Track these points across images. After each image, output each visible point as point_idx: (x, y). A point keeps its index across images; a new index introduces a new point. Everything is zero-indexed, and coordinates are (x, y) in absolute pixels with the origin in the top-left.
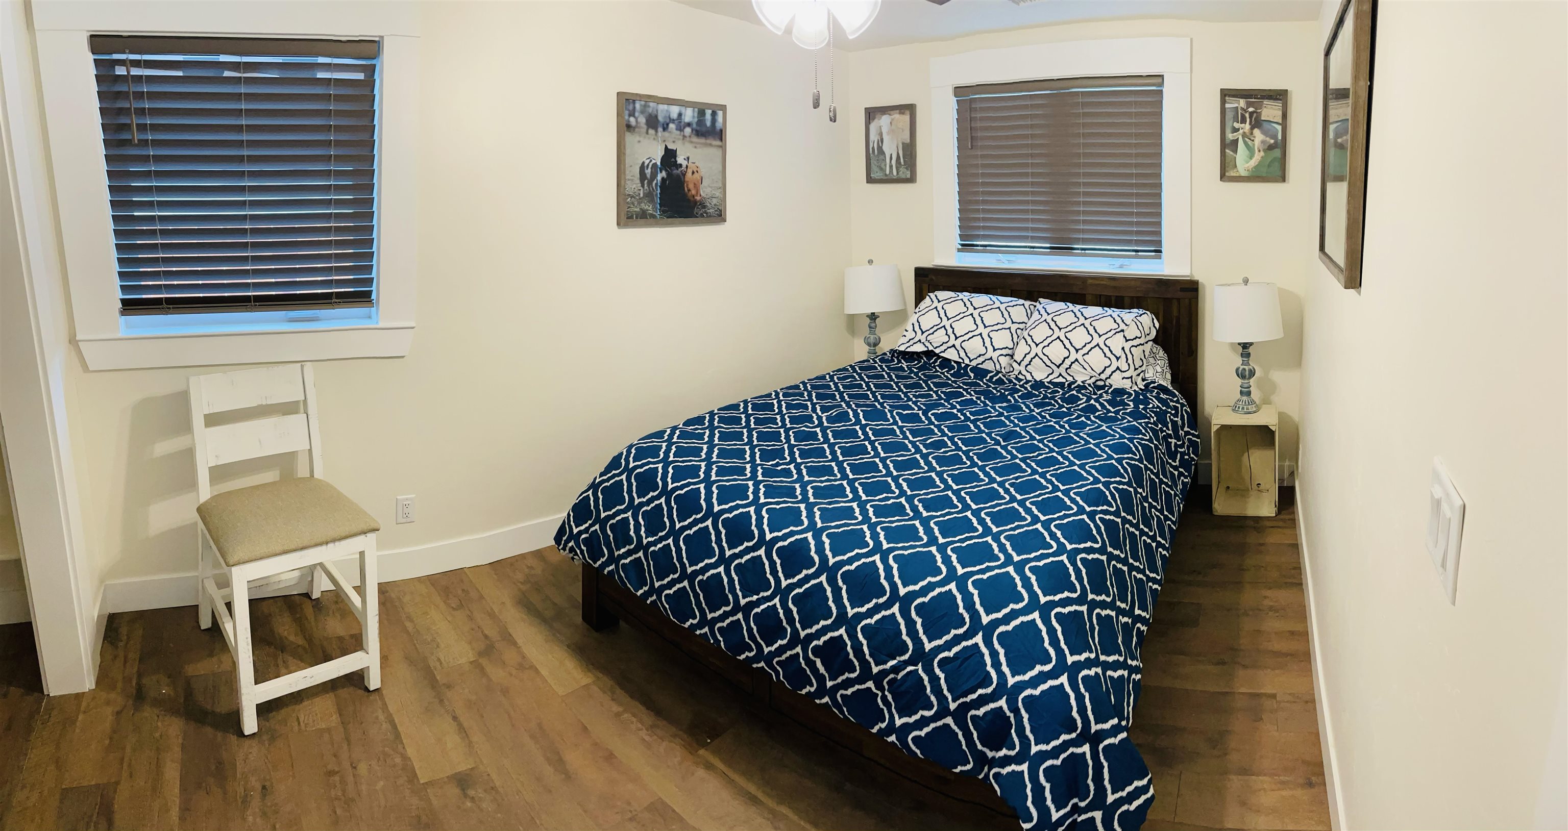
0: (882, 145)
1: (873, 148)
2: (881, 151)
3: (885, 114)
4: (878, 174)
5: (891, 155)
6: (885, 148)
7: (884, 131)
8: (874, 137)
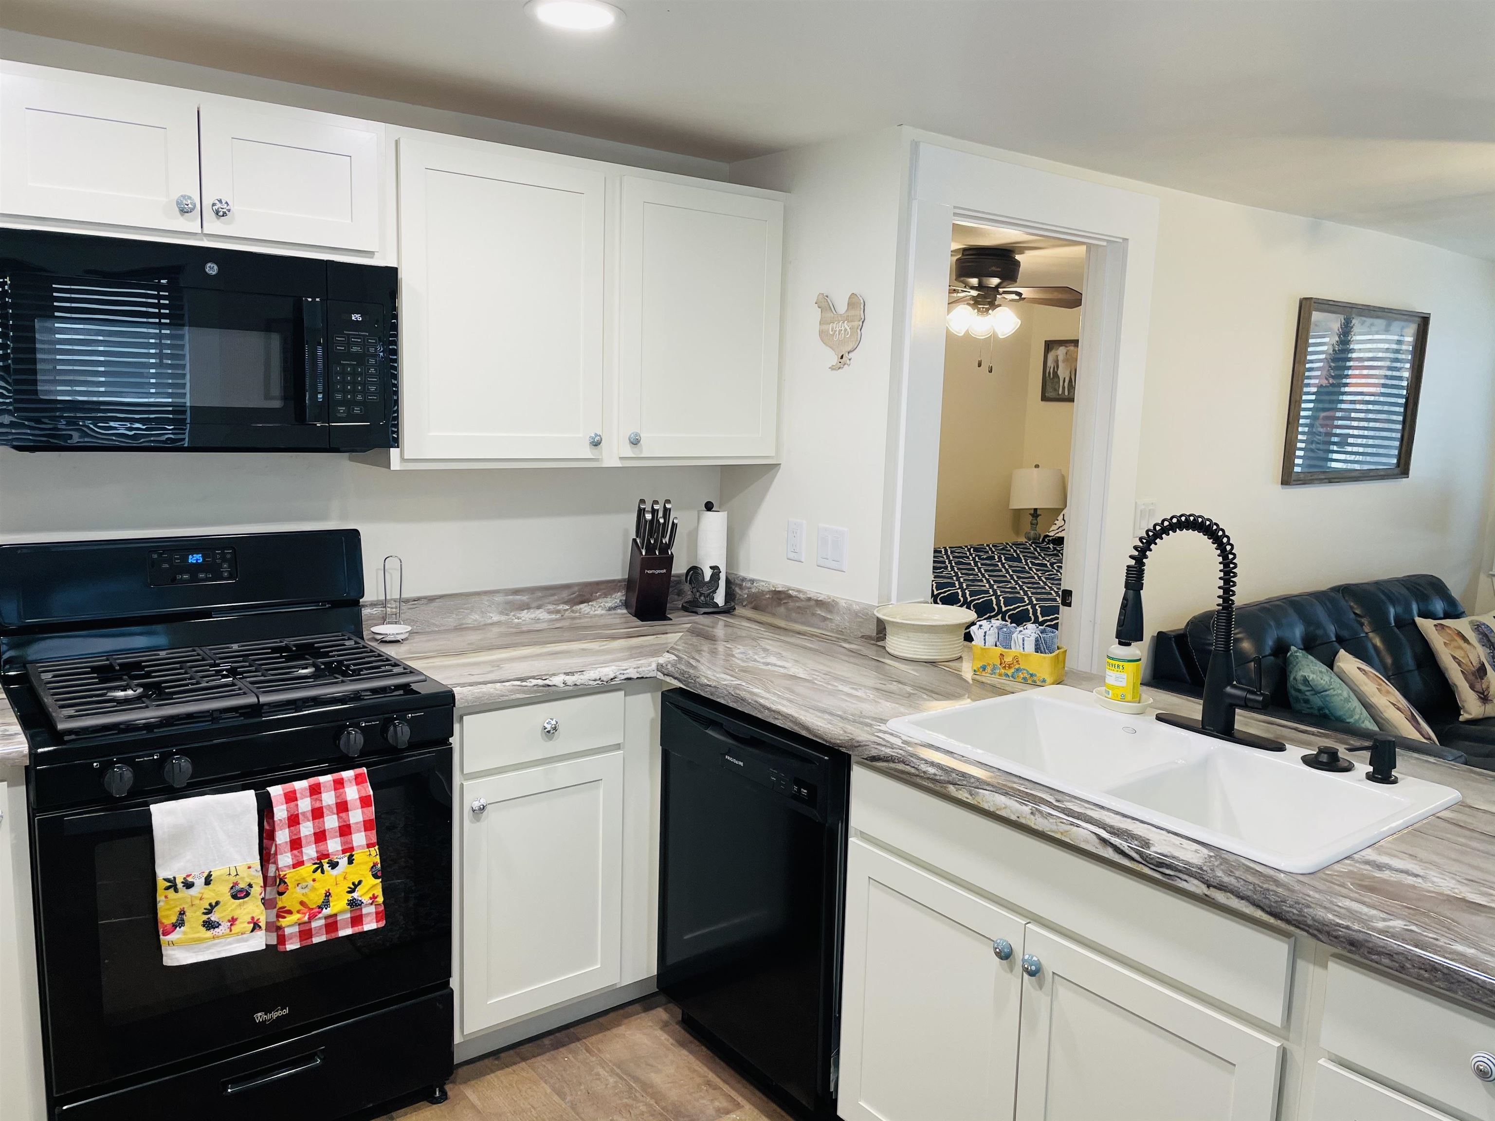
0: (1057, 370)
1: (1049, 373)
2: (1056, 374)
3: (1062, 346)
4: (1051, 394)
5: (1065, 378)
6: (1060, 372)
7: (1060, 358)
8: (1050, 363)
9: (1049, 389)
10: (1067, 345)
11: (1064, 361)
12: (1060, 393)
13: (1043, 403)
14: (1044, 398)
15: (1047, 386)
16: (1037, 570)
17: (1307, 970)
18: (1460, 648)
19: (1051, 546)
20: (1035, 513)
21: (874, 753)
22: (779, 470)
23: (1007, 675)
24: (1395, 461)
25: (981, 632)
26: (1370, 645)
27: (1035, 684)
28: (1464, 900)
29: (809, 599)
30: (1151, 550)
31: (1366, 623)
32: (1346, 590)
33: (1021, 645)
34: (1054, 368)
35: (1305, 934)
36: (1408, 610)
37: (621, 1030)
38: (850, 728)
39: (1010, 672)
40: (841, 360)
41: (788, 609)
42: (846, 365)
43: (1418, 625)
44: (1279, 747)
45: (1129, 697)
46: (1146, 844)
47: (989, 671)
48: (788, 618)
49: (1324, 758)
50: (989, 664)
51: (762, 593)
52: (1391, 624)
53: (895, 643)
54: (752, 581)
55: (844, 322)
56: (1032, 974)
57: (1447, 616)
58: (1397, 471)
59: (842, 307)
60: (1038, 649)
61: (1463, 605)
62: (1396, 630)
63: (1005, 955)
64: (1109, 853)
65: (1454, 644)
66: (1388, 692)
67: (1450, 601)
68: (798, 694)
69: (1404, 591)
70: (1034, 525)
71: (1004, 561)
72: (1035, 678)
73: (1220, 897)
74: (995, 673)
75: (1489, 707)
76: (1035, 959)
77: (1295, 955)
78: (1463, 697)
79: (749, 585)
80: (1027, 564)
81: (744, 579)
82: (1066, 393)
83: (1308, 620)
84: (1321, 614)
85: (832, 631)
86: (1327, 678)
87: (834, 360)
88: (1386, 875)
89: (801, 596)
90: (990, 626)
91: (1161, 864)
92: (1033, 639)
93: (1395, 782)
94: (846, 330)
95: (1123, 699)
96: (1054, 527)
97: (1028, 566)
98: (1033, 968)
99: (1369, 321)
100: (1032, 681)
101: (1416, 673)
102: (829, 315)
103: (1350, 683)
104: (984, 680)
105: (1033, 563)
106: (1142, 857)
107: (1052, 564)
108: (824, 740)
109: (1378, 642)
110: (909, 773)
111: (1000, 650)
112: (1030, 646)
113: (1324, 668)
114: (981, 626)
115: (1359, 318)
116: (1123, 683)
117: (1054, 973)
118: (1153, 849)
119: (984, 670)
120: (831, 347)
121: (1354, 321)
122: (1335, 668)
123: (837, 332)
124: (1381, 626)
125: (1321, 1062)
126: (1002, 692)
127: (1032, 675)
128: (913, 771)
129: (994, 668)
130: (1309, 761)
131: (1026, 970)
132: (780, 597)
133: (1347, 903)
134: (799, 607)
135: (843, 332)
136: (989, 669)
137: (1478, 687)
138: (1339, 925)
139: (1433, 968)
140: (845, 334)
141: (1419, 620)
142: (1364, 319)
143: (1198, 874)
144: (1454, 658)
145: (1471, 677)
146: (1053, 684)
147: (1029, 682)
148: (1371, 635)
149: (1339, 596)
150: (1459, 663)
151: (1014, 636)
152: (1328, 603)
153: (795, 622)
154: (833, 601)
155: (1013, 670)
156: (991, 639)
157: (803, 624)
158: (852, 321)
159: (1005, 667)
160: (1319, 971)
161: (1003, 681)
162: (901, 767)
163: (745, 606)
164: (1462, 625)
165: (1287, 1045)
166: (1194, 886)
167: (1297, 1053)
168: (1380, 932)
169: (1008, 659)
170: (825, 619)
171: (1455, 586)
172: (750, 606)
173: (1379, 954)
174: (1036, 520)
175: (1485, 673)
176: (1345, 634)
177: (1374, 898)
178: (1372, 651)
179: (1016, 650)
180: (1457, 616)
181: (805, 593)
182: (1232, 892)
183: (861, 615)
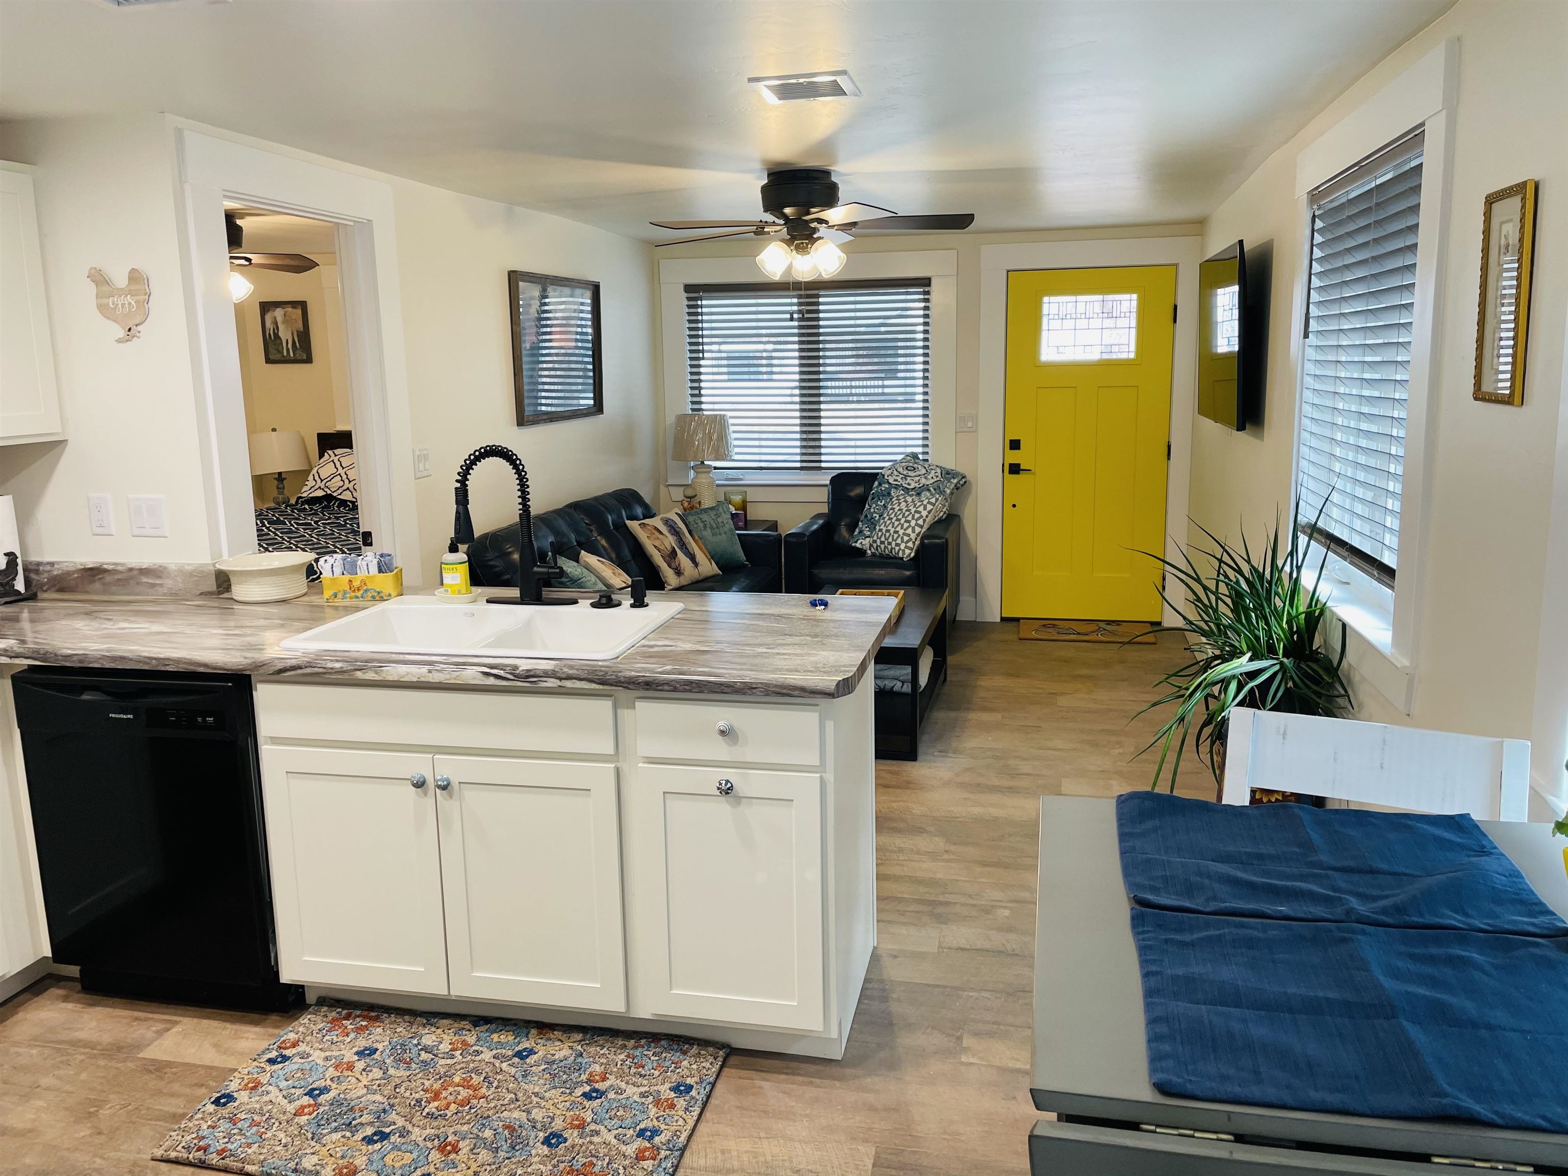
0: (278, 332)
1: (270, 334)
2: (277, 336)
3: (279, 307)
4: (276, 356)
5: (287, 340)
6: (281, 334)
7: (279, 320)
8: (269, 325)
9: (272, 350)
10: (285, 306)
11: (283, 323)
12: (285, 354)
13: (268, 365)
14: (268, 361)
15: (270, 349)
16: (305, 529)
17: (624, 713)
18: (658, 538)
19: (307, 506)
20: (280, 477)
21: (280, 666)
22: (65, 447)
23: (357, 597)
24: (591, 402)
25: (328, 566)
26: (600, 546)
27: (382, 599)
28: (698, 651)
29: (131, 570)
30: (470, 474)
31: (594, 529)
32: (576, 506)
33: (366, 569)
34: (274, 329)
35: (621, 688)
36: (620, 516)
37: (20, 1015)
38: (248, 655)
39: (359, 594)
40: (129, 333)
41: (104, 584)
42: (135, 338)
43: (629, 526)
44: (574, 602)
45: (464, 591)
46: (516, 667)
47: (341, 597)
48: (105, 592)
49: (604, 601)
50: (339, 591)
51: (68, 573)
52: (610, 527)
53: (240, 591)
54: (52, 564)
55: (126, 296)
56: (444, 788)
57: (645, 518)
58: (594, 409)
59: (121, 280)
60: (380, 571)
61: (654, 509)
62: (614, 531)
63: (420, 784)
64: (492, 681)
65: (654, 536)
66: (620, 574)
67: (645, 506)
68: (178, 643)
69: (615, 502)
70: (280, 489)
71: (268, 525)
72: (382, 595)
73: (568, 684)
74: (346, 598)
75: (682, 578)
76: (445, 776)
77: (615, 708)
78: (665, 575)
79: (48, 568)
80: (292, 525)
81: (39, 564)
82: (292, 355)
83: (556, 532)
84: (562, 525)
85: (165, 594)
86: (579, 570)
87: (121, 333)
88: (656, 649)
89: (120, 568)
90: (334, 560)
91: (528, 677)
92: (375, 561)
93: (647, 605)
94: (130, 304)
95: (459, 592)
96: (305, 488)
97: (294, 526)
98: (445, 783)
99: (560, 288)
100: (380, 598)
101: (632, 562)
102: (105, 288)
103: (594, 572)
104: (337, 604)
105: (298, 524)
106: (515, 676)
107: (316, 522)
108: (225, 670)
109: (604, 542)
110: (318, 674)
111: (347, 577)
112: (374, 569)
113: (575, 564)
114: (326, 561)
115: (552, 287)
116: (458, 581)
117: (459, 783)
118: (521, 669)
119: (336, 597)
120: (114, 321)
121: (548, 289)
122: (581, 561)
123: (120, 306)
124: (604, 530)
125: (640, 765)
126: (357, 609)
127: (379, 593)
128: (321, 670)
129: (345, 592)
130: (594, 605)
131: (439, 787)
132: (93, 574)
133: (640, 665)
134: (119, 580)
135: (127, 305)
136: (340, 595)
137: (673, 565)
138: (639, 676)
139: (690, 682)
140: (129, 307)
141: (628, 522)
142: (555, 287)
143: (552, 674)
144: (655, 547)
145: (667, 558)
146: (398, 596)
147: (378, 598)
148: (599, 538)
149: (572, 511)
150: (659, 550)
151: (359, 563)
152: (567, 518)
153: (114, 594)
154: (161, 566)
155: (361, 592)
156: (338, 570)
157: (128, 594)
158: (136, 295)
159: (354, 590)
160: (630, 711)
161: (355, 602)
162: (308, 670)
163: (46, 591)
164: (656, 522)
165: (619, 765)
166: (552, 683)
167: (625, 767)
168: (661, 673)
169: (356, 584)
170: (153, 585)
171: (646, 494)
172: (53, 589)
173: (662, 685)
174: (282, 483)
175: (677, 555)
176: (583, 539)
177: (654, 660)
178: (602, 550)
179: (362, 574)
180: (652, 516)
181: (122, 565)
182: (575, 678)
183: (196, 575)
